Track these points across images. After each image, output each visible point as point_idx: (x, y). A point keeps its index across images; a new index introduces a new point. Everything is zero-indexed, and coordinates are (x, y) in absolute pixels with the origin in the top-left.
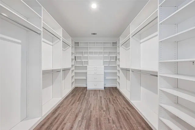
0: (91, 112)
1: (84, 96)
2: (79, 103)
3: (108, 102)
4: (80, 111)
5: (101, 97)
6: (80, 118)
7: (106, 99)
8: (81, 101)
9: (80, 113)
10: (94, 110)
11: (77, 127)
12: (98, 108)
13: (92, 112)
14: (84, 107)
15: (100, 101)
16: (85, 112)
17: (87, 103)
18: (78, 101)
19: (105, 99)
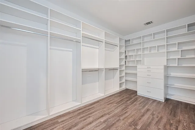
0: (118, 121)
1: (127, 101)
2: (115, 106)
3: (154, 122)
4: (109, 114)
5: (148, 110)
6: (103, 120)
7: (155, 116)
8: (120, 105)
9: (108, 115)
10: (123, 120)
11: (94, 126)
12: (130, 120)
13: (120, 121)
14: (116, 112)
15: (142, 114)
16: (113, 117)
17: (123, 109)
18: (116, 103)
19: (153, 115)
